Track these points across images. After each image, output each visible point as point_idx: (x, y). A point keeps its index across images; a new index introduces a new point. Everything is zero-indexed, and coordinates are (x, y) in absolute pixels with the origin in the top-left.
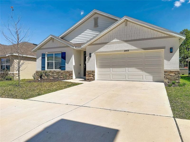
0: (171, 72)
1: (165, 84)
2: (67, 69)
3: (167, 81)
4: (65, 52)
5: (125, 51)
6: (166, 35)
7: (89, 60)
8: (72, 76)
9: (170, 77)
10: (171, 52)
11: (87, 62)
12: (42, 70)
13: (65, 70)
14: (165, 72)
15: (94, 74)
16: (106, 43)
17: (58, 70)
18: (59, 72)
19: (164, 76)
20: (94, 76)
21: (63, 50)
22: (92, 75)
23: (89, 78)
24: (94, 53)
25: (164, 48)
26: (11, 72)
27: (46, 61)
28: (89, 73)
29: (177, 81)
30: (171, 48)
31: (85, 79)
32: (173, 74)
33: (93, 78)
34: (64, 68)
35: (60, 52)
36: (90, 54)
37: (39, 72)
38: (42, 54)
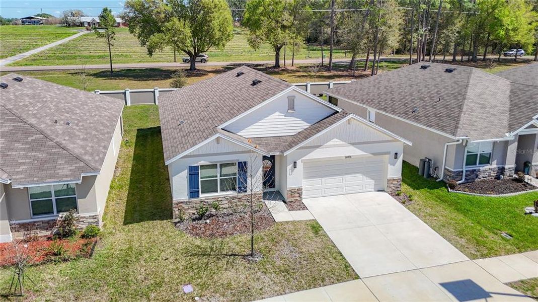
0: (394, 180)
1: (391, 195)
3: (389, 190)
4: (246, 162)
5: (346, 157)
6: (392, 139)
7: (292, 172)
8: (261, 200)
9: (393, 185)
10: (395, 158)
11: (289, 175)
12: (191, 197)
13: (246, 191)
14: (389, 181)
15: (302, 193)
16: (318, 147)
17: (230, 193)
18: (233, 198)
19: (386, 185)
20: (300, 195)
21: (242, 158)
22: (298, 195)
23: (293, 200)
24: (300, 160)
25: (388, 153)
26: (83, 212)
27: (200, 180)
28: (292, 192)
29: (399, 189)
30: (396, 154)
31: (285, 202)
32: (395, 182)
33: (298, 198)
34: (243, 189)
35: (233, 160)
36: (295, 163)
37: (182, 203)
38: (189, 167)
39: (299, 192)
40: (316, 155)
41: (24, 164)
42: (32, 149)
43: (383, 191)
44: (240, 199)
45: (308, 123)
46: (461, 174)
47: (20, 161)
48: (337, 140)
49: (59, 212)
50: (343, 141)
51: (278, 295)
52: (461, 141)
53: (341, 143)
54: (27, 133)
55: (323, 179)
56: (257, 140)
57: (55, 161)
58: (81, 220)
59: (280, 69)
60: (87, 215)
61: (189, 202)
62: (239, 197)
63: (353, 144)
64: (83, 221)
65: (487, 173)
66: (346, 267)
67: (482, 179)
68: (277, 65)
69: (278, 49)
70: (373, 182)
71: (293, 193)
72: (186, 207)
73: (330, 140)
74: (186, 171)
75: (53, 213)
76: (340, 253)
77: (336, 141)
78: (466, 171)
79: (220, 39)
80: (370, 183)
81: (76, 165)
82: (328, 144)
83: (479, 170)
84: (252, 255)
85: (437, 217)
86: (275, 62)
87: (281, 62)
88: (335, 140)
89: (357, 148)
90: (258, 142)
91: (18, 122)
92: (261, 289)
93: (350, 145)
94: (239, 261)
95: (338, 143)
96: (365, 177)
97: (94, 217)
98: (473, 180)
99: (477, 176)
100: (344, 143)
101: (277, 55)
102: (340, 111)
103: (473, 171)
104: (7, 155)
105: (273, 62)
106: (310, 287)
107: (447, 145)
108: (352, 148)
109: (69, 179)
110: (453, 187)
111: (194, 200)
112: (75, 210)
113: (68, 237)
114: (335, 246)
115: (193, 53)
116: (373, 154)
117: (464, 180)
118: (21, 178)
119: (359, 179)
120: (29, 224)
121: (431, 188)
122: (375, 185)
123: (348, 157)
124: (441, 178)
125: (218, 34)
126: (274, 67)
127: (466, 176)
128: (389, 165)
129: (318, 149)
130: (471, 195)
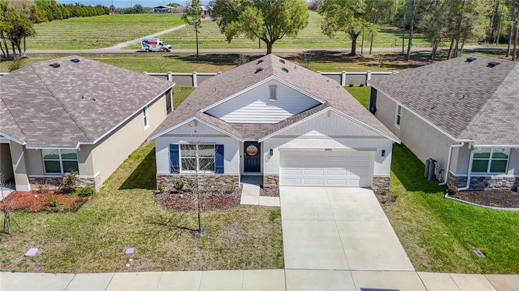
0: (381, 178)
1: (376, 193)
2: (227, 172)
3: (375, 188)
4: (223, 145)
5: (326, 150)
6: (379, 135)
7: (269, 158)
8: (238, 182)
9: (379, 183)
10: (382, 156)
11: (266, 161)
12: (172, 172)
13: (223, 172)
14: (375, 178)
15: (279, 180)
16: (295, 137)
17: (209, 173)
18: (211, 177)
19: (372, 182)
20: (277, 182)
21: (219, 141)
22: (275, 182)
23: (269, 185)
24: (277, 148)
25: (375, 150)
26: (83, 174)
27: (180, 157)
28: (269, 178)
29: (387, 188)
30: (383, 151)
31: (262, 187)
32: (383, 181)
33: (275, 185)
34: (221, 170)
35: (211, 143)
36: (272, 150)
37: (164, 176)
38: (170, 145)
39: (276, 179)
40: (293, 144)
41: (40, 130)
42: (50, 119)
43: (370, 188)
44: (217, 179)
45: (290, 112)
46: (465, 180)
47: (38, 127)
48: (316, 132)
49: (65, 172)
50: (322, 133)
51: (199, 270)
52: (463, 144)
53: (321, 135)
54: (52, 105)
55: (303, 169)
56: (238, 126)
57: (63, 130)
58: (81, 181)
59: (355, 57)
60: (86, 177)
61: (171, 176)
62: (217, 177)
63: (333, 137)
64: (82, 182)
65: (501, 183)
66: (279, 255)
67: (494, 188)
68: (353, 53)
69: (354, 37)
70: (359, 178)
71: (269, 180)
72: (168, 180)
73: (308, 131)
74: (168, 148)
75: (60, 172)
76: (282, 242)
77: (314, 133)
78: (472, 178)
79: (293, 26)
80: (355, 178)
81: (77, 135)
82: (306, 135)
83: (489, 178)
84: (199, 231)
85: (411, 222)
86: (351, 49)
87: (358, 50)
88: (313, 131)
89: (338, 141)
90: (238, 127)
91: (49, 95)
92: (188, 262)
93: (329, 137)
94: (186, 235)
95: (317, 135)
96: (349, 172)
97: (91, 180)
98: (480, 189)
99: (487, 185)
100: (324, 135)
101: (354, 43)
102: (323, 103)
103: (482, 179)
104: (32, 122)
105: (349, 50)
106: (232, 268)
107: (452, 147)
108: (332, 141)
109: (67, 145)
110: (451, 193)
111: (174, 175)
112: (77, 172)
113: (69, 193)
114: (281, 235)
115: (270, 40)
116: (355, 149)
117: (468, 187)
118: (34, 141)
119: (341, 173)
120: (42, 179)
121: (427, 191)
122: (360, 180)
123: (328, 150)
124: (445, 183)
125: (290, 22)
126: (350, 55)
127: (471, 182)
128: (375, 162)
129: (295, 140)
130: (469, 204)
